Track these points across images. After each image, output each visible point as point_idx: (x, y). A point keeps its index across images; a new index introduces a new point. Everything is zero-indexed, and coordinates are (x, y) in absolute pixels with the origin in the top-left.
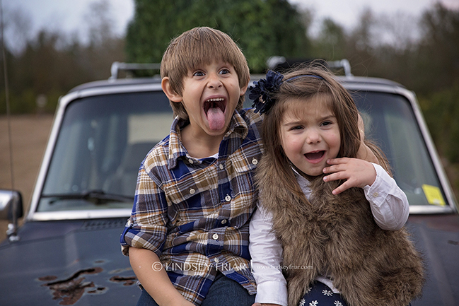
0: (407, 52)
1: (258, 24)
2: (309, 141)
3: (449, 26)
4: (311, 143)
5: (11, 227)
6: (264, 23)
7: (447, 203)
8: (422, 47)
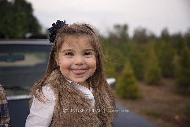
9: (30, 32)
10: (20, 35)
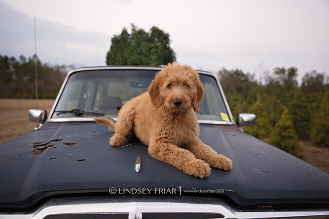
3: (227, 76)
5: (41, 125)
6: (159, 52)
7: (231, 121)
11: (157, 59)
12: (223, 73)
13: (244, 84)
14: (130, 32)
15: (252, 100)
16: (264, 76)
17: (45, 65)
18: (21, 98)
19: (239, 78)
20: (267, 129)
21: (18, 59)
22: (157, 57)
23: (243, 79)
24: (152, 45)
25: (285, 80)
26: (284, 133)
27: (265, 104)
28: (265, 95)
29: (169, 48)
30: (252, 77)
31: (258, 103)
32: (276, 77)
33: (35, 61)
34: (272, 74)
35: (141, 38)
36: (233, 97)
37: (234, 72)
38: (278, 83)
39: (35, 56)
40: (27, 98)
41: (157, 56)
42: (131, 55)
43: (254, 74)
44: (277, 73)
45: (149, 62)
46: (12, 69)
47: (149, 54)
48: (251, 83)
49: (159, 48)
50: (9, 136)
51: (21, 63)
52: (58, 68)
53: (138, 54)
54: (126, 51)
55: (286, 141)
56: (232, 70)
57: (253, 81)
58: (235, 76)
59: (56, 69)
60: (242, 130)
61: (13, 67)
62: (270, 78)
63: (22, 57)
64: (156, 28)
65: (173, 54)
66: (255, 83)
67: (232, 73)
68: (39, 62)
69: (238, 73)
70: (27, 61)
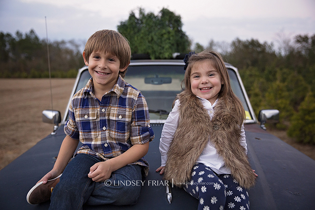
0: (226, 55)
1: (169, 39)
2: (201, 82)
3: (241, 47)
4: (203, 83)
5: (56, 127)
6: (171, 38)
7: (252, 118)
8: (231, 54)
9: (178, 52)
10: (166, 55)
11: (170, 48)
12: (237, 44)
13: (261, 56)
14: (137, 15)
15: (271, 77)
16: (283, 45)
17: (43, 41)
18: (20, 77)
19: (255, 48)
20: (287, 111)
21: (14, 35)
22: (170, 45)
23: (259, 49)
24: (164, 31)
25: (307, 49)
26: (307, 117)
27: (286, 84)
28: (285, 70)
29: (181, 31)
30: (270, 47)
31: (278, 82)
32: (298, 46)
33: (33, 36)
34: (292, 43)
35: (151, 24)
36: (248, 73)
37: (249, 43)
38: (299, 52)
39: (32, 32)
40: (26, 77)
41: (170, 43)
42: (141, 42)
43: (272, 44)
44: (298, 41)
45: (162, 51)
46: (8, 47)
47: (161, 42)
48: (268, 54)
49: (171, 34)
50: (13, 124)
51: (17, 39)
52: (58, 43)
53: (149, 42)
54: (136, 39)
55: (310, 126)
56: (247, 41)
57: (270, 51)
58: (250, 47)
59: (55, 45)
60: (265, 128)
61: (10, 44)
62: (291, 47)
63: (18, 33)
64: (166, 9)
65: (185, 38)
66: (273, 55)
67: (247, 44)
68: (37, 38)
69: (254, 43)
70: (24, 37)
